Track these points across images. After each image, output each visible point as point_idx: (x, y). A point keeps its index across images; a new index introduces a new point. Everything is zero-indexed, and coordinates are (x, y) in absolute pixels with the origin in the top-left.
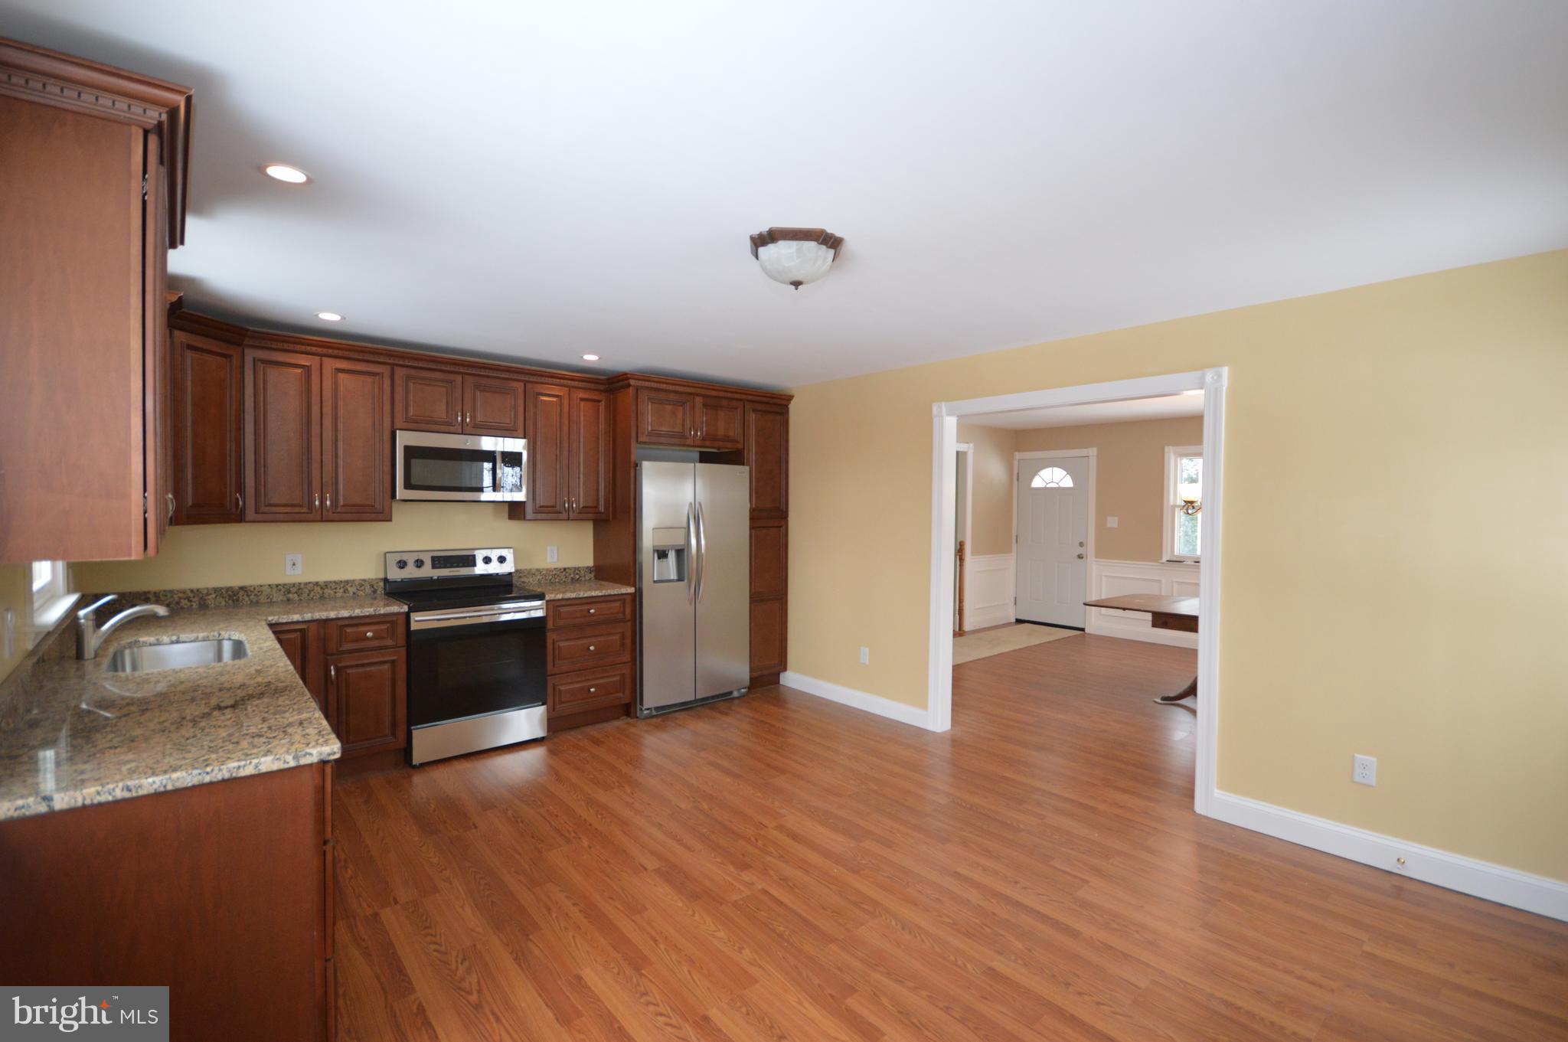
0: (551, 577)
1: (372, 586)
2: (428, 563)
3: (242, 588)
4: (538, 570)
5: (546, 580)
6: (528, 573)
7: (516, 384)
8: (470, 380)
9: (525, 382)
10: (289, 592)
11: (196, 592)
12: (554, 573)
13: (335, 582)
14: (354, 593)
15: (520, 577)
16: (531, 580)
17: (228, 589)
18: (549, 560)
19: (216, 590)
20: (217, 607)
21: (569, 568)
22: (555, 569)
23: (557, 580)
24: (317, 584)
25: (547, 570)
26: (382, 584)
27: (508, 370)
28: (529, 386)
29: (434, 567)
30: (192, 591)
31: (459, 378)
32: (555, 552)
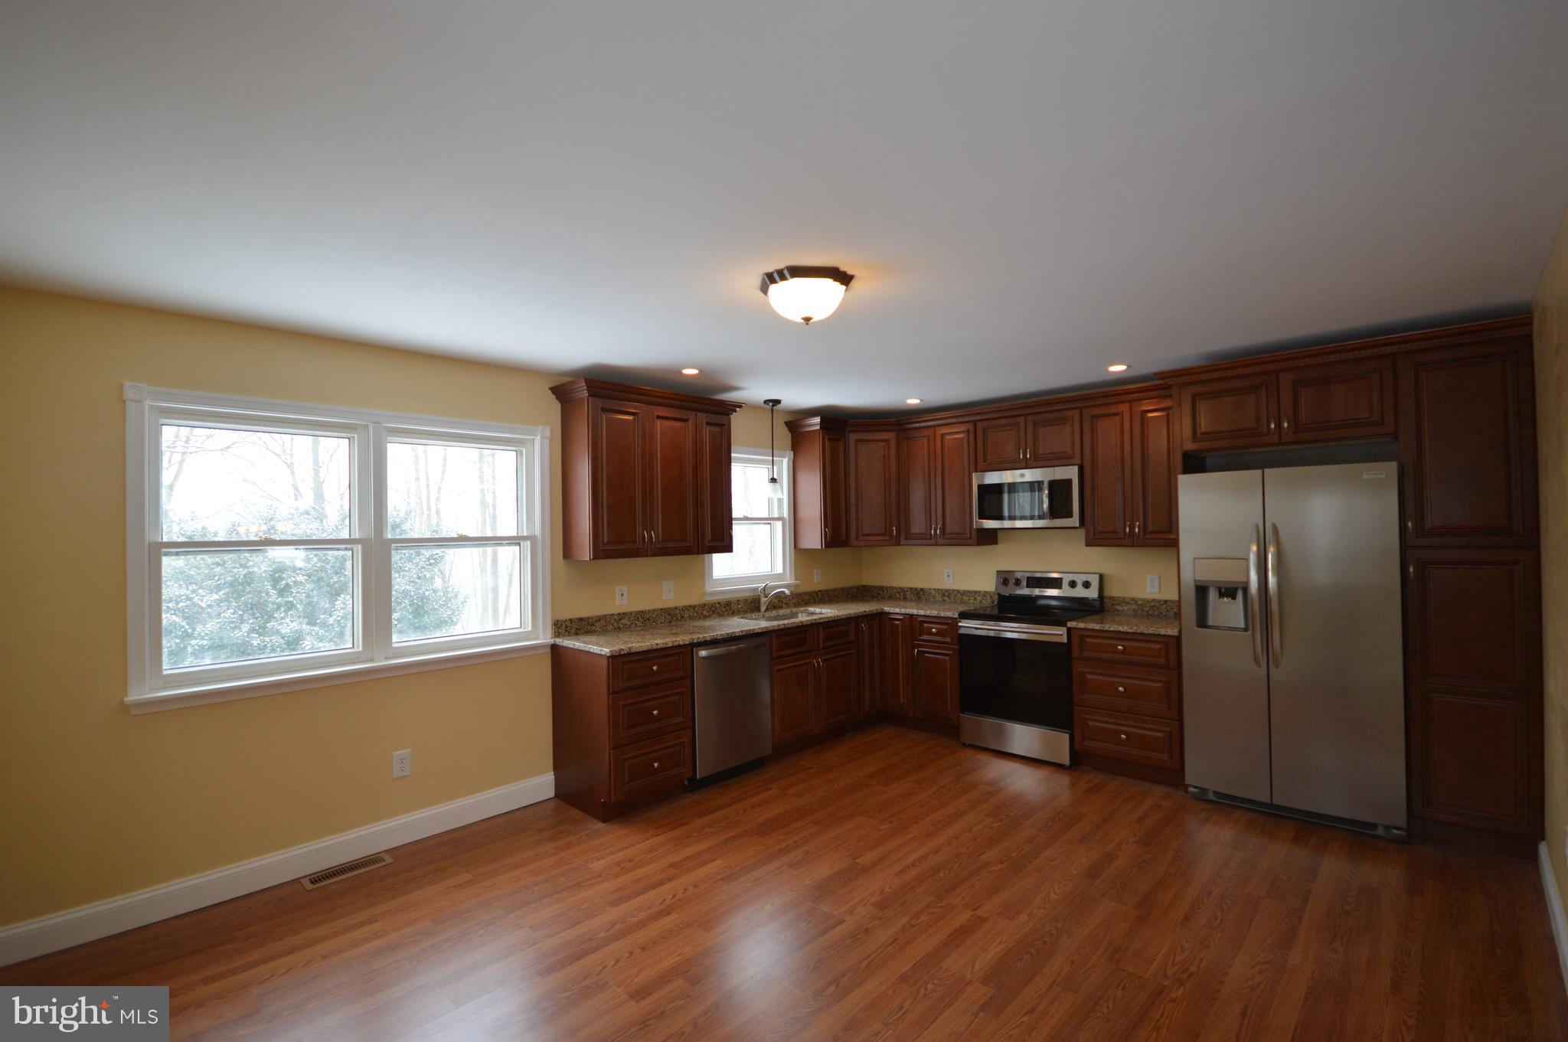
0: (1148, 609)
1: (991, 597)
2: (1024, 583)
3: (922, 589)
4: (1133, 599)
5: (1143, 611)
6: (1122, 602)
7: (1070, 413)
8: (1030, 419)
9: (1081, 409)
10: (944, 596)
11: (902, 589)
12: (1152, 604)
13: (969, 591)
14: (980, 602)
15: (1113, 604)
16: (1125, 608)
17: (916, 589)
18: (1149, 589)
19: (911, 589)
20: (911, 600)
21: (1170, 601)
22: (1153, 600)
23: (1156, 613)
24: (958, 591)
25: (1144, 600)
26: (997, 596)
27: (1059, 402)
28: (1085, 411)
29: (1028, 586)
30: (900, 588)
31: (1022, 420)
32: (1157, 581)
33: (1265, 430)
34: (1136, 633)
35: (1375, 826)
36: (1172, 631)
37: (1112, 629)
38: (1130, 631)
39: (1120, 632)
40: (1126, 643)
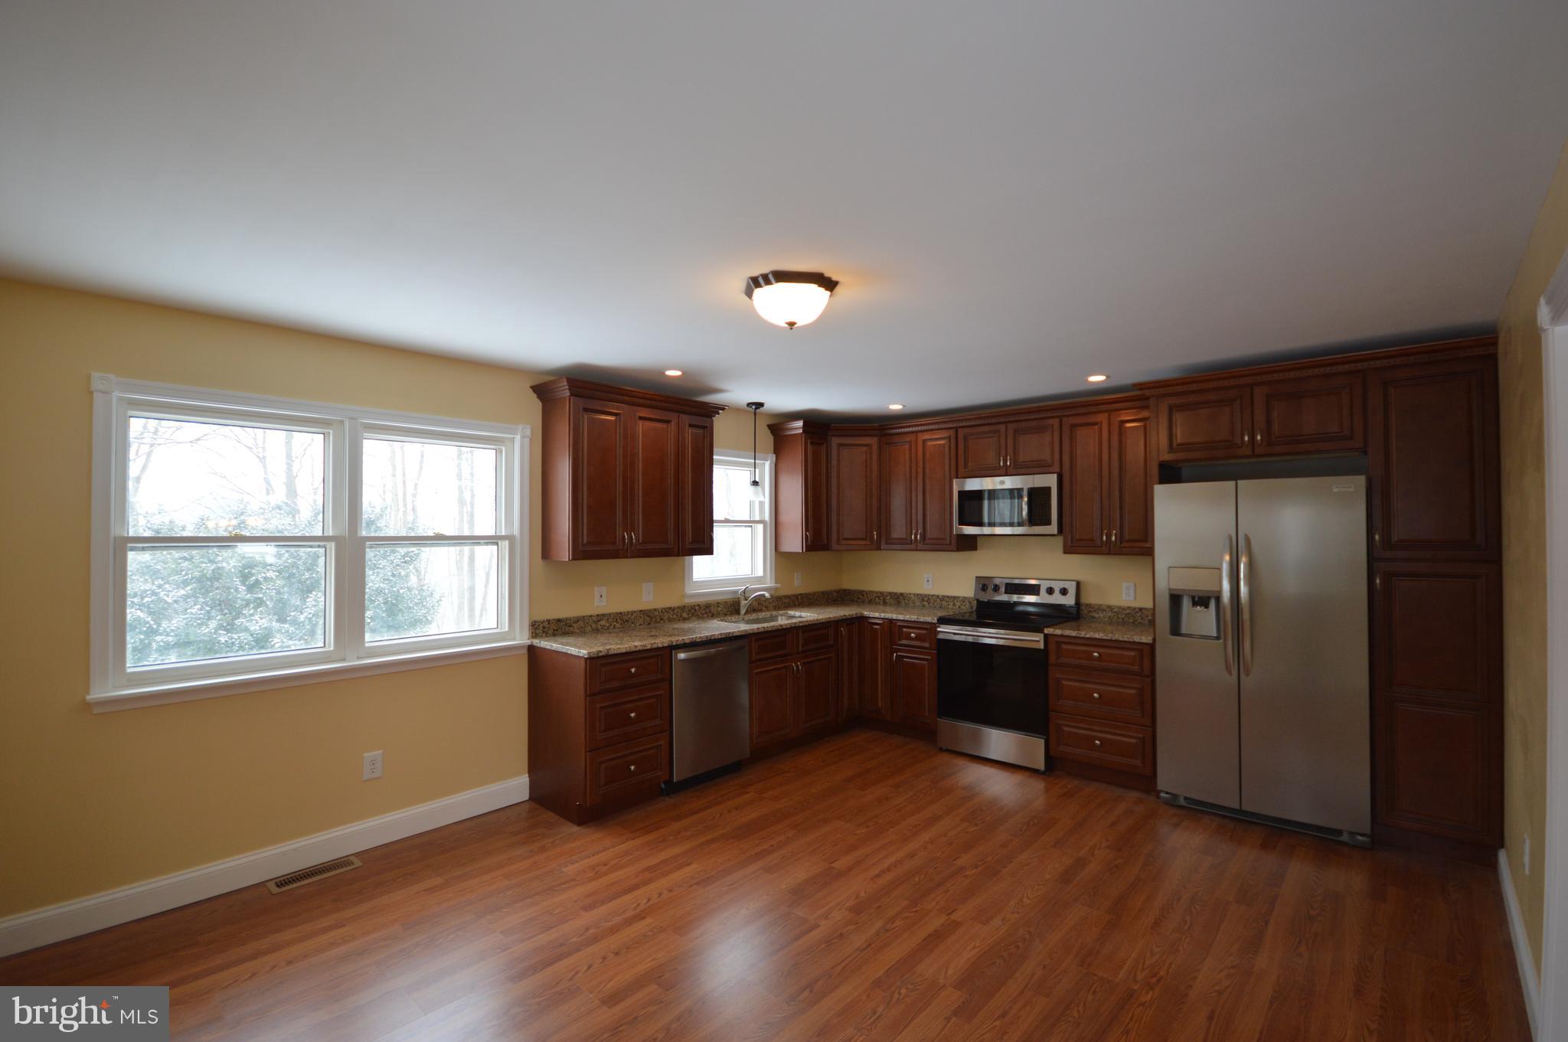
0: (1123, 616)
1: (970, 603)
2: (1003, 589)
3: (901, 594)
4: (1109, 607)
5: (1118, 618)
6: (1099, 609)
7: (1051, 421)
8: (1011, 426)
9: (1060, 418)
10: (923, 600)
11: (882, 593)
12: (1128, 612)
13: (948, 597)
14: (959, 607)
15: (1090, 611)
16: (1101, 615)
17: (896, 594)
18: (1124, 596)
19: (891, 593)
20: (891, 605)
21: (1145, 609)
22: (1129, 607)
23: (1131, 621)
24: (938, 596)
25: (1120, 607)
26: (975, 602)
27: (1039, 410)
28: (1065, 420)
29: (1006, 592)
30: (880, 593)
31: (1002, 427)
32: (1132, 589)
33: (1239, 442)
34: (1111, 640)
35: (1340, 832)
36: (1146, 639)
37: (1088, 636)
38: (1105, 638)
39: (1096, 639)
40: (1102, 650)
